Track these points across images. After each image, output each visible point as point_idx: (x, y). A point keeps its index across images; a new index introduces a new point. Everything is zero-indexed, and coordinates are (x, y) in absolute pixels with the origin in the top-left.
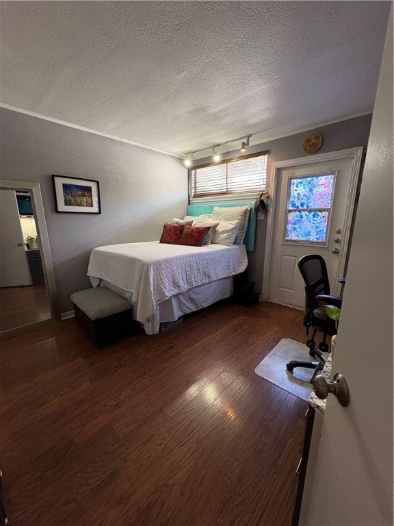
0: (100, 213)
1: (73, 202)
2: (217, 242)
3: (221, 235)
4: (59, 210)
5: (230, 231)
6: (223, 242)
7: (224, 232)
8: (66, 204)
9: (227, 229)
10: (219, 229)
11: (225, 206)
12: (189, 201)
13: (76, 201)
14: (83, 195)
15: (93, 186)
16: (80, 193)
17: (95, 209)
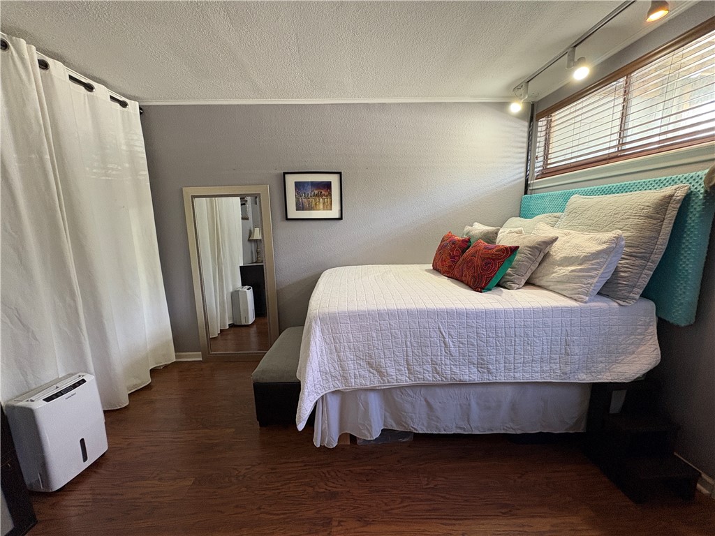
0: (341, 218)
1: (306, 205)
2: (543, 283)
3: (557, 268)
4: (289, 217)
5: (587, 259)
6: (560, 287)
7: (567, 261)
8: (298, 209)
9: (577, 253)
10: (558, 251)
11: (603, 192)
12: (527, 185)
13: (310, 203)
14: (320, 195)
15: (334, 179)
16: (316, 192)
17: (334, 213)
